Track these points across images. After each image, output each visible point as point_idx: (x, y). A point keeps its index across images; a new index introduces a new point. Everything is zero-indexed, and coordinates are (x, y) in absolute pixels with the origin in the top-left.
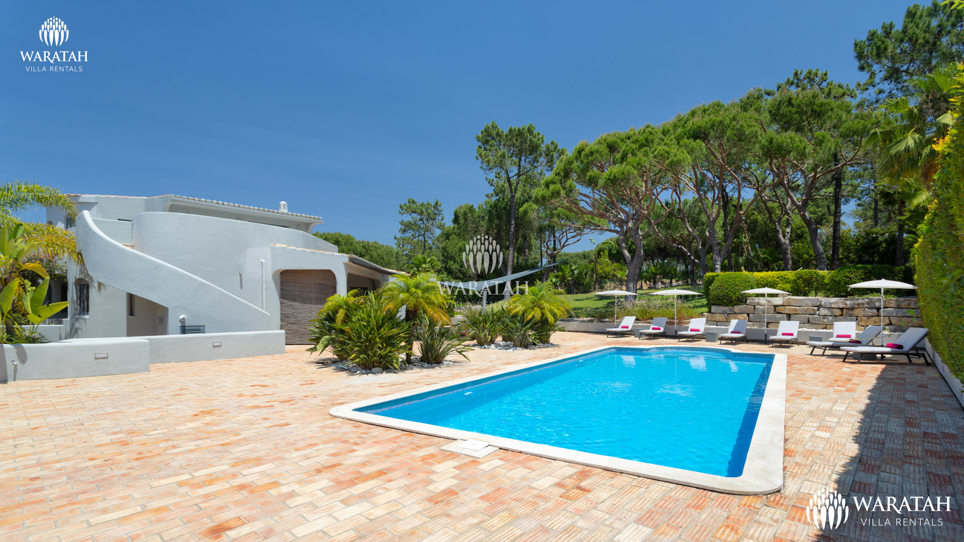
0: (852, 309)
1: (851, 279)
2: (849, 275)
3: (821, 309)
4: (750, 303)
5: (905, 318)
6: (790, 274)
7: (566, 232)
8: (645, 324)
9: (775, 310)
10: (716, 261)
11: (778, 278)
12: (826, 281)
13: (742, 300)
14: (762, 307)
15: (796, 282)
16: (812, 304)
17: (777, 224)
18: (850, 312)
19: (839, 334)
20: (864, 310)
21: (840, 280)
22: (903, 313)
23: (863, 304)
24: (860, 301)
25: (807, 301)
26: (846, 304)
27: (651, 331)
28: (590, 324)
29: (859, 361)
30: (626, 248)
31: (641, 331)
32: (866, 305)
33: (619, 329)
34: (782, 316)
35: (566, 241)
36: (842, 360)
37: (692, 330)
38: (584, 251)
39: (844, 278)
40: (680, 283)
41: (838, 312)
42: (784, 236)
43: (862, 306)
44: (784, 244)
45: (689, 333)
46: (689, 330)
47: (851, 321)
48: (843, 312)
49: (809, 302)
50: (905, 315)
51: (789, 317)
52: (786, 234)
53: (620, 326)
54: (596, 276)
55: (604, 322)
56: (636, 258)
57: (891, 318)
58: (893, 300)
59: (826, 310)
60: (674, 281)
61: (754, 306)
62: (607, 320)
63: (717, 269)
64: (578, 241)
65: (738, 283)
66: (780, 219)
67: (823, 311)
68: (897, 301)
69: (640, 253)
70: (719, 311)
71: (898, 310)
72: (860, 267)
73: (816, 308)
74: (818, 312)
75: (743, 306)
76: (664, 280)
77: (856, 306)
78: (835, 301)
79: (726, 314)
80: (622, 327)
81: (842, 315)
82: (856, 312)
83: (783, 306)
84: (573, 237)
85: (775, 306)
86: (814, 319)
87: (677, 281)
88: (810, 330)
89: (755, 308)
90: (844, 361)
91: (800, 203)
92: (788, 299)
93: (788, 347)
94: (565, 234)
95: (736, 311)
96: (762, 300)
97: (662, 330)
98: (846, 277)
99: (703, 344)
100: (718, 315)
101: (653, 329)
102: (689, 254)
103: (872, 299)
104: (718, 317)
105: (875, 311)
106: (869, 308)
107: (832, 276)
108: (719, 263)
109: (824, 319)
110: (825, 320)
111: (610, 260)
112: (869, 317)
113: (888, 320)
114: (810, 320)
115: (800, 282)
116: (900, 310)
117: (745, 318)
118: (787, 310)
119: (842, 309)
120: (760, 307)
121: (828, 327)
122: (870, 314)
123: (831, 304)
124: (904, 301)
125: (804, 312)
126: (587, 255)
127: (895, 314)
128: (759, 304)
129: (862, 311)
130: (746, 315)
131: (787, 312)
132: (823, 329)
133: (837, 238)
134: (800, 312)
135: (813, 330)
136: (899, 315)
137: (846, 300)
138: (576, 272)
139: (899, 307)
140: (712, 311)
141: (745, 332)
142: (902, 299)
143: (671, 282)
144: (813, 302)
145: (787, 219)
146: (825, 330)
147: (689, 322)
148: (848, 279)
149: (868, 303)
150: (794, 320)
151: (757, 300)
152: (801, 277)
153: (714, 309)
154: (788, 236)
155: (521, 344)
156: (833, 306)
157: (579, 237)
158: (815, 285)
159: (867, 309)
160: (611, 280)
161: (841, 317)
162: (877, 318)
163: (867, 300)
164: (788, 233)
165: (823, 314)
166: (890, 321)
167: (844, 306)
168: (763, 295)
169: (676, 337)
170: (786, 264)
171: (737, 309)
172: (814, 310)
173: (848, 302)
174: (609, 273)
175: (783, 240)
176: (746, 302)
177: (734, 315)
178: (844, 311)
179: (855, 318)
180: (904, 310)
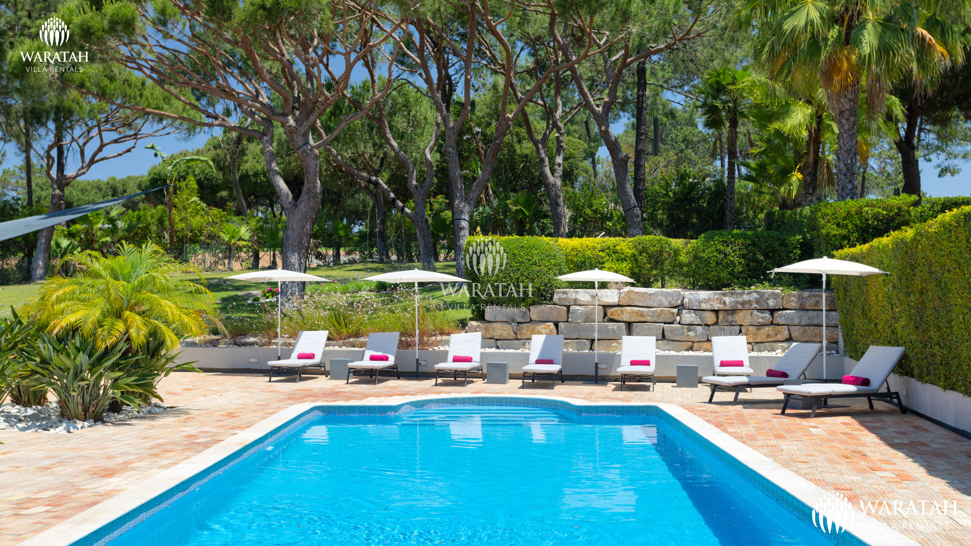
0: (733, 311)
1: (726, 255)
2: (722, 248)
3: (684, 311)
4: (560, 299)
5: (812, 328)
6: (625, 245)
7: (99, 126)
8: (344, 348)
9: (605, 315)
10: (462, 212)
11: (603, 251)
12: (683, 258)
13: (544, 295)
14: (581, 308)
15: (636, 260)
16: (670, 302)
17: (540, 146)
18: (730, 318)
19: (725, 359)
20: (752, 313)
21: (709, 257)
22: (809, 319)
23: (750, 302)
24: (746, 297)
25: (660, 297)
26: (724, 303)
27: (366, 363)
28: (211, 350)
29: (814, 411)
30: (279, 173)
31: (350, 365)
32: (754, 305)
33: (293, 361)
34: (619, 327)
35: (100, 149)
36: (779, 411)
37: (456, 359)
38: (114, 179)
39: (715, 254)
40: (357, 256)
41: (710, 318)
42: (553, 171)
43: (747, 306)
44: (553, 185)
45: (449, 365)
46: (450, 358)
47: (731, 334)
48: (717, 318)
49: (664, 298)
50: (812, 322)
51: (630, 328)
52: (556, 167)
53: (295, 355)
54: (171, 237)
55: (245, 344)
56: (304, 196)
57: (791, 328)
58: (794, 296)
59: (693, 315)
60: (342, 251)
61: (568, 307)
62: (252, 340)
63: (463, 228)
64: (129, 151)
65: (536, 258)
66: (545, 137)
67: (688, 317)
68: (800, 297)
69: (315, 187)
70: (500, 318)
71: (801, 313)
72: (737, 234)
73: (675, 310)
74: (678, 318)
75: (546, 308)
76: (322, 250)
77: (740, 307)
78: (707, 298)
79: (514, 324)
80: (301, 357)
81: (716, 323)
82: (739, 318)
83: (619, 306)
84: (116, 141)
85: (605, 307)
86: (672, 331)
87: (348, 253)
88: (667, 353)
89: (568, 311)
90: (783, 413)
91: (600, 109)
92: (629, 292)
93: (646, 389)
94: (95, 132)
95: (534, 316)
96: (583, 295)
97: (391, 361)
98: (720, 252)
99: (478, 389)
100: (499, 325)
101: (373, 358)
102: (392, 195)
103: (764, 294)
104: (500, 330)
105: (767, 315)
106: (759, 310)
107: (696, 250)
108: (467, 218)
109: (689, 330)
110: (692, 334)
111: (202, 198)
112: (760, 326)
113: (787, 332)
114: (666, 333)
115: (643, 258)
116: (805, 312)
117: (551, 331)
118: (627, 314)
119: (716, 312)
120: (578, 308)
121: (696, 346)
122: (761, 320)
123: (700, 302)
124: (809, 296)
125: (655, 319)
126: (120, 189)
127: (797, 321)
128: (576, 302)
129: (748, 316)
130: (552, 324)
131: (626, 318)
132: (688, 350)
133: (641, 180)
134: (649, 319)
135: (673, 353)
136: (803, 323)
137: (724, 295)
138: (121, 224)
139: (802, 309)
140: (487, 317)
141: (561, 361)
142: (806, 294)
143: (337, 255)
144: (670, 299)
145: (557, 137)
146: (691, 353)
147: (447, 343)
148: (722, 256)
149: (757, 302)
150: (638, 334)
151: (572, 293)
152: (644, 250)
153: (490, 312)
154: (559, 171)
155: (86, 411)
156: (704, 306)
157: (130, 143)
158: (667, 265)
159: (755, 312)
160: (206, 246)
161: (716, 327)
162: (771, 328)
163: (755, 295)
164: (559, 165)
165: (687, 322)
166: (790, 334)
167: (721, 306)
168: (589, 285)
169: (418, 375)
170: (557, 225)
171: (535, 312)
172: (672, 313)
173: (727, 299)
174: (200, 231)
175: (551, 179)
176: (551, 298)
177: (531, 326)
178: (721, 316)
179: (737, 328)
180: (811, 313)
